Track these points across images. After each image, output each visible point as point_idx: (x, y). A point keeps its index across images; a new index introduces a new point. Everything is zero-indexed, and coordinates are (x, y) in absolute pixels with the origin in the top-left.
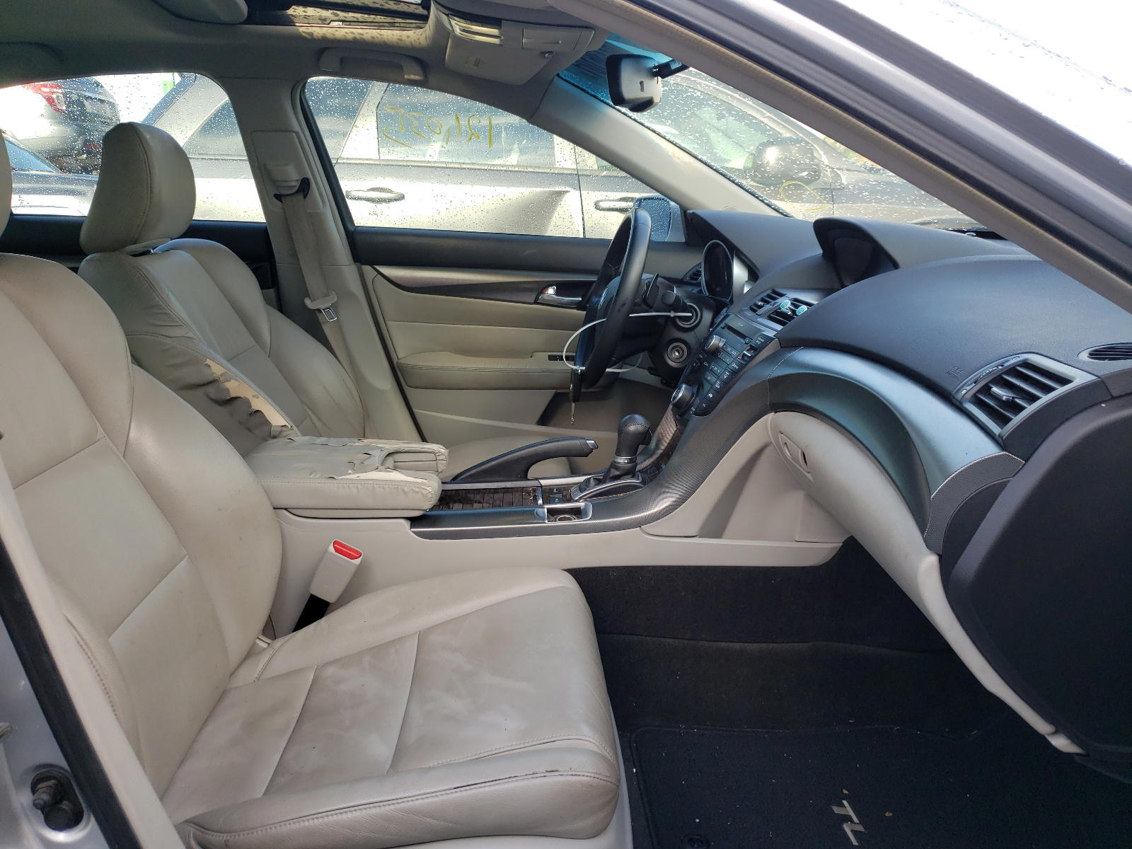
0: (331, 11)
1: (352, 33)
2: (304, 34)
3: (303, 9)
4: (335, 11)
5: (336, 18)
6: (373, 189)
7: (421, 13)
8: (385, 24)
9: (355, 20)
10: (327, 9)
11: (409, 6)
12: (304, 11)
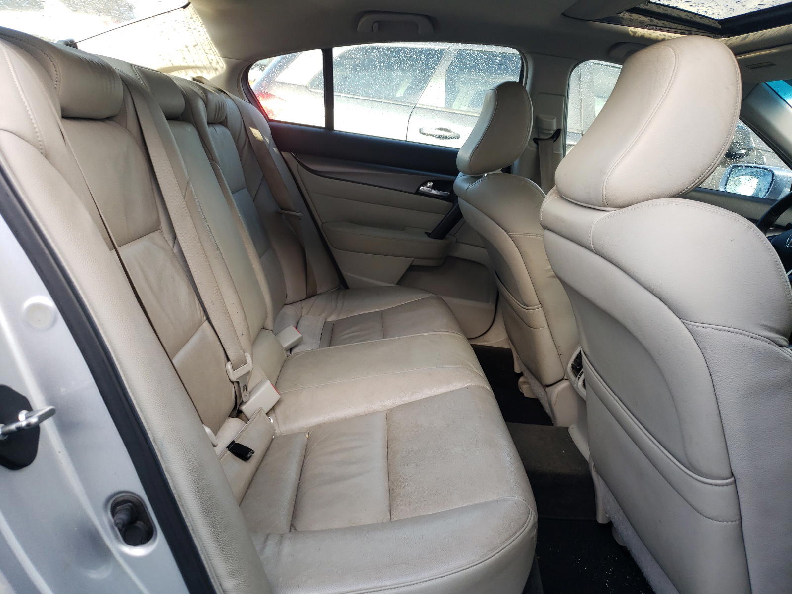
0: (649, 18)
1: (665, 35)
2: (630, 32)
3: (630, 15)
4: (652, 19)
5: (652, 23)
6: (441, 129)
7: (717, 26)
8: (684, 31)
9: (664, 25)
10: (647, 16)
11: (709, 21)
12: (631, 16)
